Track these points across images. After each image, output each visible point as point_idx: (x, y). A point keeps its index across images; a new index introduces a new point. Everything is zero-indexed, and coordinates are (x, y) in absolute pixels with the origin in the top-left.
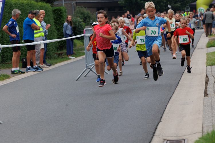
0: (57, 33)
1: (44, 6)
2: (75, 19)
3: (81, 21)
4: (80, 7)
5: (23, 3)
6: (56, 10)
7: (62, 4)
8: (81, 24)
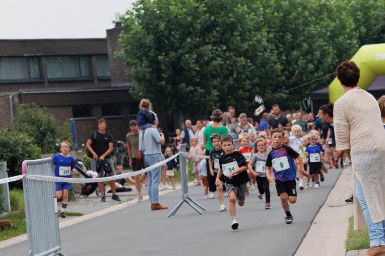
2: (13, 138)
3: (28, 141)
4: (28, 105)
8: (29, 149)
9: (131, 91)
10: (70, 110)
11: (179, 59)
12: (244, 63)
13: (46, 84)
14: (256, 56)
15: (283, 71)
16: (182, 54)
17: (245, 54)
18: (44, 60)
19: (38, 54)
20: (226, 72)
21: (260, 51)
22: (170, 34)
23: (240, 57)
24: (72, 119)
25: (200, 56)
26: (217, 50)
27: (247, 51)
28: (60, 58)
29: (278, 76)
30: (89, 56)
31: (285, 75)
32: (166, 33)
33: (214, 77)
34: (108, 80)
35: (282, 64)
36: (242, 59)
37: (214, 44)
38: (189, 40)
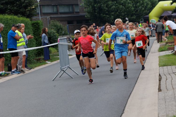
0: (35, 42)
1: (25, 20)
2: (50, 31)
3: (55, 32)
4: (54, 20)
5: (7, 19)
6: (34, 23)
7: (39, 18)
8: (55, 34)
9: (85, 16)
10: (67, 22)
11: (101, 6)
12: (122, 7)
13: (59, 14)
14: (126, 5)
15: (134, 10)
16: (102, 4)
17: (122, 4)
18: (58, 6)
19: (56, 4)
20: (116, 10)
21: (127, 4)
23: (121, 5)
24: (67, 25)
26: (113, 3)
27: (123, 3)
28: (63, 6)
29: (133, 11)
30: (72, 5)
31: (135, 11)
33: (112, 12)
34: (78, 13)
35: (134, 7)
36: (121, 6)
37: (112, 1)
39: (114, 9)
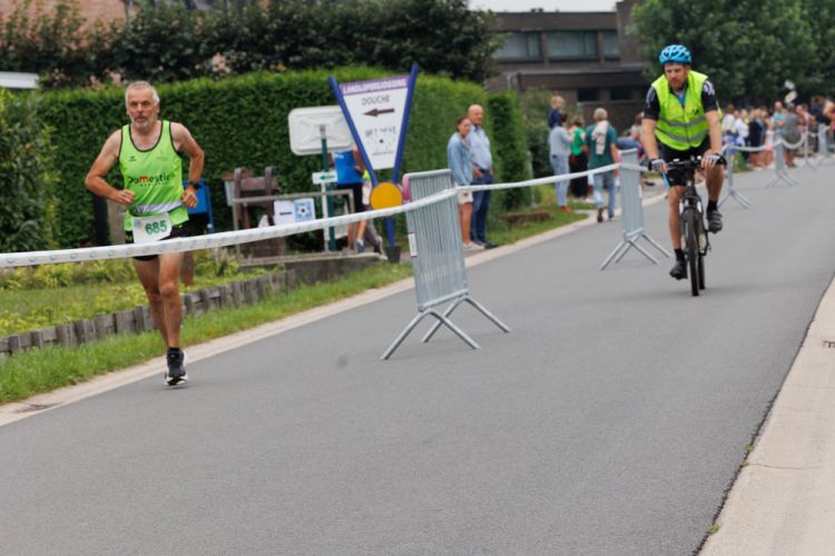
9: (644, 73)
10: (574, 94)
11: (700, 37)
12: (773, 42)
13: (547, 64)
14: (787, 35)
15: (818, 51)
16: (704, 32)
17: (775, 32)
18: (544, 36)
19: (539, 29)
20: (753, 52)
21: (792, 29)
22: (691, 9)
23: (769, 34)
24: (579, 104)
25: (724, 34)
26: (742, 27)
27: (777, 28)
29: (811, 58)
30: (595, 32)
31: (820, 57)
32: (686, 7)
33: (739, 57)
34: (615, 59)
35: (817, 44)
36: (772, 37)
37: (740, 20)
38: (711, 15)
39: (744, 49)
